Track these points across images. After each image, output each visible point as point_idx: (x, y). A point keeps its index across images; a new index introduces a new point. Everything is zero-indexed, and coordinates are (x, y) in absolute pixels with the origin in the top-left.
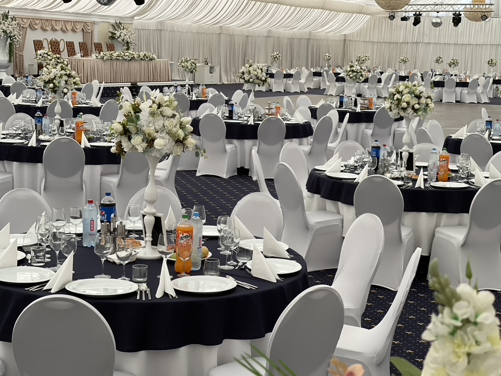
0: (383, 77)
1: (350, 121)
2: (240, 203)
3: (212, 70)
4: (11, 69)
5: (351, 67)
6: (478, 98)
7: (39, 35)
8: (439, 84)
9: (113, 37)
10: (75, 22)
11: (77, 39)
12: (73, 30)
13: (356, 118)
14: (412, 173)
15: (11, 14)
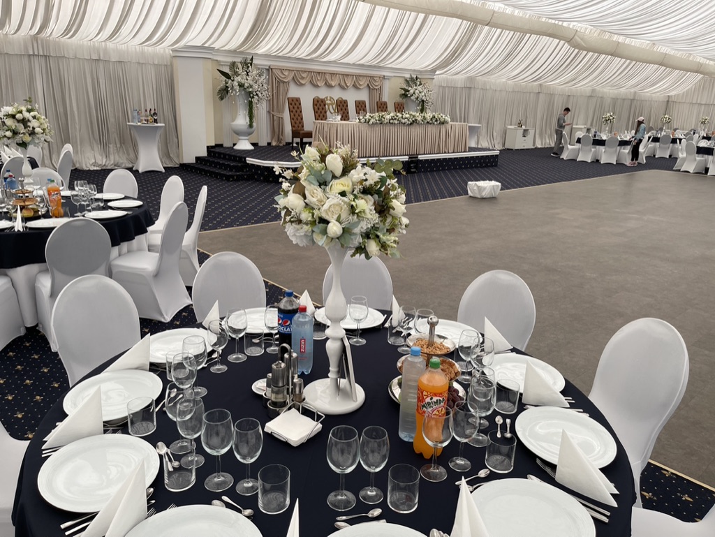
3: (525, 133)
4: (266, 136)
9: (405, 95)
10: (358, 76)
12: (355, 86)
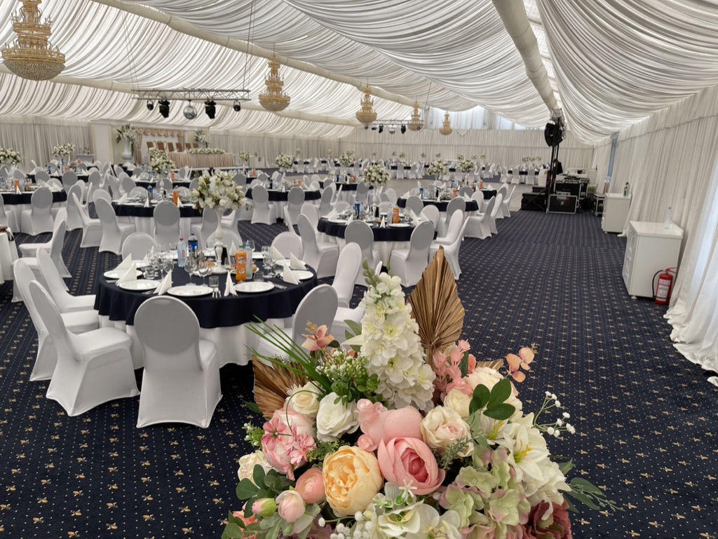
0: (363, 164)
1: (343, 190)
2: (277, 238)
3: (260, 159)
4: (133, 160)
5: (343, 157)
6: (416, 176)
7: (150, 139)
8: (394, 168)
9: (197, 139)
10: (173, 131)
11: (174, 141)
12: (172, 136)
13: (347, 188)
14: (379, 219)
15: (132, 125)
